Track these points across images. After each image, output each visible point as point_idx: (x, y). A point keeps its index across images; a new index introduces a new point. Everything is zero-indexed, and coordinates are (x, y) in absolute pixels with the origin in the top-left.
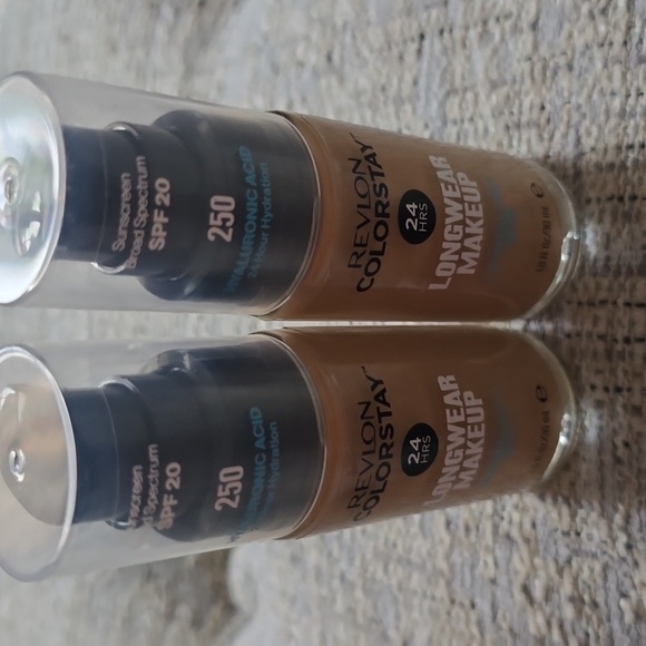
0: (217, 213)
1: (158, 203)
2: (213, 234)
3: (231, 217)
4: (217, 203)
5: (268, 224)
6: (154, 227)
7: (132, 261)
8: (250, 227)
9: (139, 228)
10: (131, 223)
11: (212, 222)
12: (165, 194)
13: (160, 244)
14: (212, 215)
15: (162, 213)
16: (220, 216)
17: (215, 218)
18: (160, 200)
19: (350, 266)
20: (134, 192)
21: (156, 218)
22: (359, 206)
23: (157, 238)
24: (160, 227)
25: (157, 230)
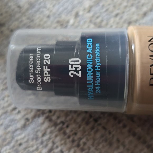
0: (72, 65)
1: (45, 63)
2: (72, 74)
3: (80, 66)
4: (71, 61)
5: (98, 68)
6: (44, 73)
7: (39, 87)
8: (90, 70)
9: (38, 74)
10: (34, 72)
11: (70, 69)
12: (48, 60)
13: (49, 79)
14: (70, 66)
15: (47, 67)
16: (74, 66)
17: (72, 68)
18: (46, 62)
20: (35, 61)
21: (44, 70)
23: (46, 77)
25: (46, 74)
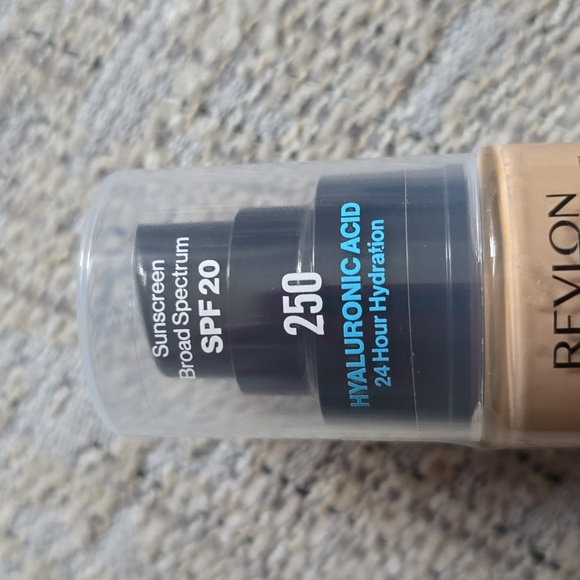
0: (292, 296)
1: (204, 292)
2: (292, 326)
3: (318, 300)
4: (291, 283)
5: (381, 304)
6: (202, 323)
7: (187, 370)
9: (181, 326)
10: (168, 320)
11: (287, 309)
12: (212, 280)
13: (216, 344)
14: (286, 300)
15: (209, 304)
16: (298, 300)
17: (292, 304)
18: (206, 287)
19: (558, 366)
20: (169, 282)
21: (202, 312)
22: (557, 268)
23: (209, 337)
24: (211, 323)
25: (207, 326)
